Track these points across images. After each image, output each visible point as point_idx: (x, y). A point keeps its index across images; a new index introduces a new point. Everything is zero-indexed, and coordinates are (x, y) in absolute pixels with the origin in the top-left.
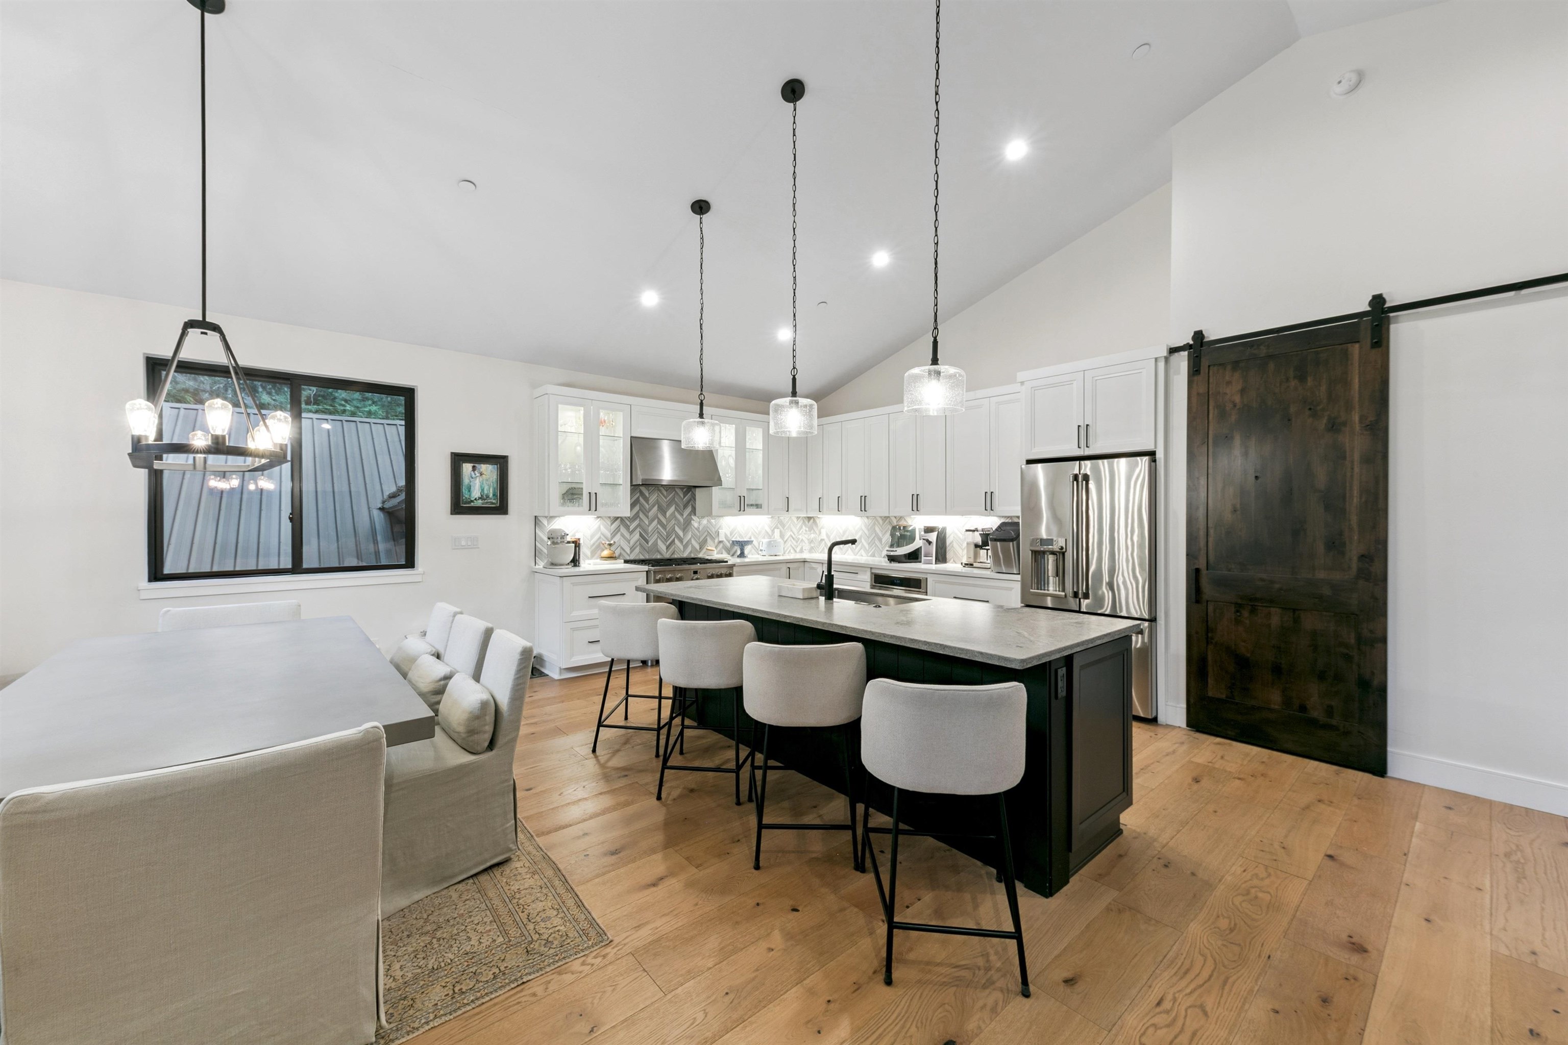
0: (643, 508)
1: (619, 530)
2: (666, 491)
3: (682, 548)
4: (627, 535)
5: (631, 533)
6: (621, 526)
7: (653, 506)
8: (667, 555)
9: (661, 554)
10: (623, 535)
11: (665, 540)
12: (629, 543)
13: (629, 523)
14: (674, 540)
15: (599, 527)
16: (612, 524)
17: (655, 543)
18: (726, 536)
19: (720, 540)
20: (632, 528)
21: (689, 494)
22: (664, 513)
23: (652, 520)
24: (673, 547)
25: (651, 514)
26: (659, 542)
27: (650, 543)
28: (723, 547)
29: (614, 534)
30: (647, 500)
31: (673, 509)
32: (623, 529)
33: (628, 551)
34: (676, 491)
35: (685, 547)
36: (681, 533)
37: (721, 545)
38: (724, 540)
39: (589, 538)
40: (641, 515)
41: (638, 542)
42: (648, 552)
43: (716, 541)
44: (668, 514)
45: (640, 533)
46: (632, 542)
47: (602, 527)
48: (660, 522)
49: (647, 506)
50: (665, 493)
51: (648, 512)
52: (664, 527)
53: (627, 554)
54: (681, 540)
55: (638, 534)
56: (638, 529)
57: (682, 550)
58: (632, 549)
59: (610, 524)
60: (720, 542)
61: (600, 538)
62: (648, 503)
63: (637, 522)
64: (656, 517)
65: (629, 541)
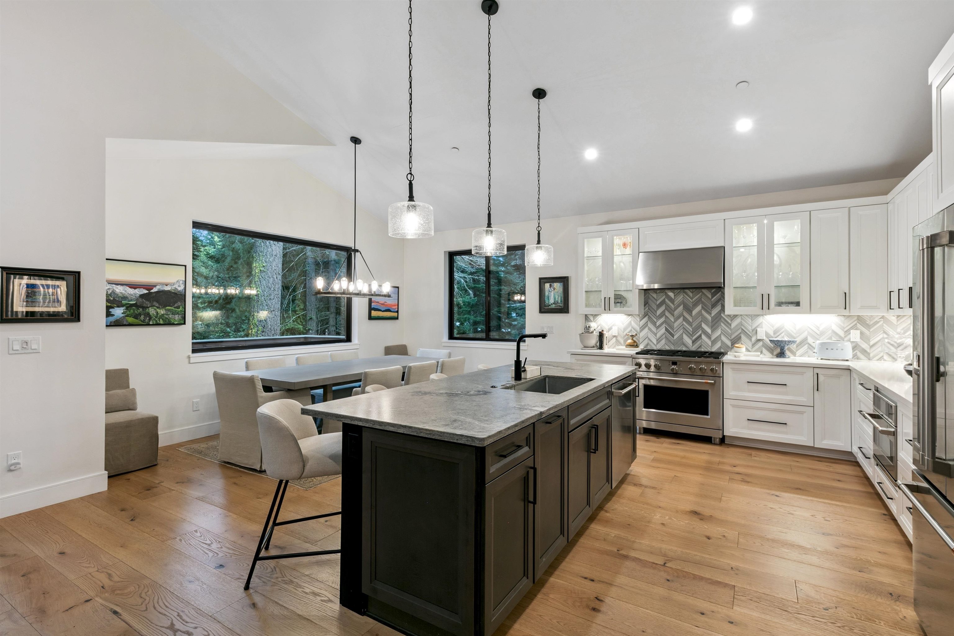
0: (668, 308)
1: (647, 325)
2: (692, 293)
3: (710, 343)
4: (654, 329)
5: (658, 328)
6: (649, 322)
7: (679, 306)
8: (693, 348)
9: (686, 347)
10: (650, 329)
11: (690, 335)
12: (656, 336)
13: (655, 320)
14: (700, 336)
15: (631, 322)
16: (641, 321)
17: (681, 337)
18: (767, 335)
19: (758, 338)
20: (658, 324)
21: (718, 295)
22: (690, 311)
23: (678, 318)
24: (700, 341)
25: (676, 313)
26: (685, 337)
27: (675, 337)
28: (763, 346)
29: (642, 328)
30: (672, 301)
31: (699, 308)
32: (650, 325)
33: (655, 342)
34: (703, 293)
35: (714, 342)
36: (709, 331)
37: (761, 344)
38: (764, 338)
39: (623, 330)
40: (667, 314)
41: (664, 336)
42: (673, 344)
43: (754, 339)
44: (694, 313)
45: (666, 327)
46: (658, 335)
47: (632, 322)
48: (685, 319)
49: (673, 306)
50: (691, 294)
51: (674, 311)
52: (690, 324)
53: (654, 344)
54: (709, 336)
55: (664, 329)
56: (664, 325)
57: (710, 345)
58: (659, 341)
59: (639, 321)
60: (759, 340)
61: (631, 330)
62: (673, 303)
63: (663, 319)
64: (681, 315)
65: (656, 335)
